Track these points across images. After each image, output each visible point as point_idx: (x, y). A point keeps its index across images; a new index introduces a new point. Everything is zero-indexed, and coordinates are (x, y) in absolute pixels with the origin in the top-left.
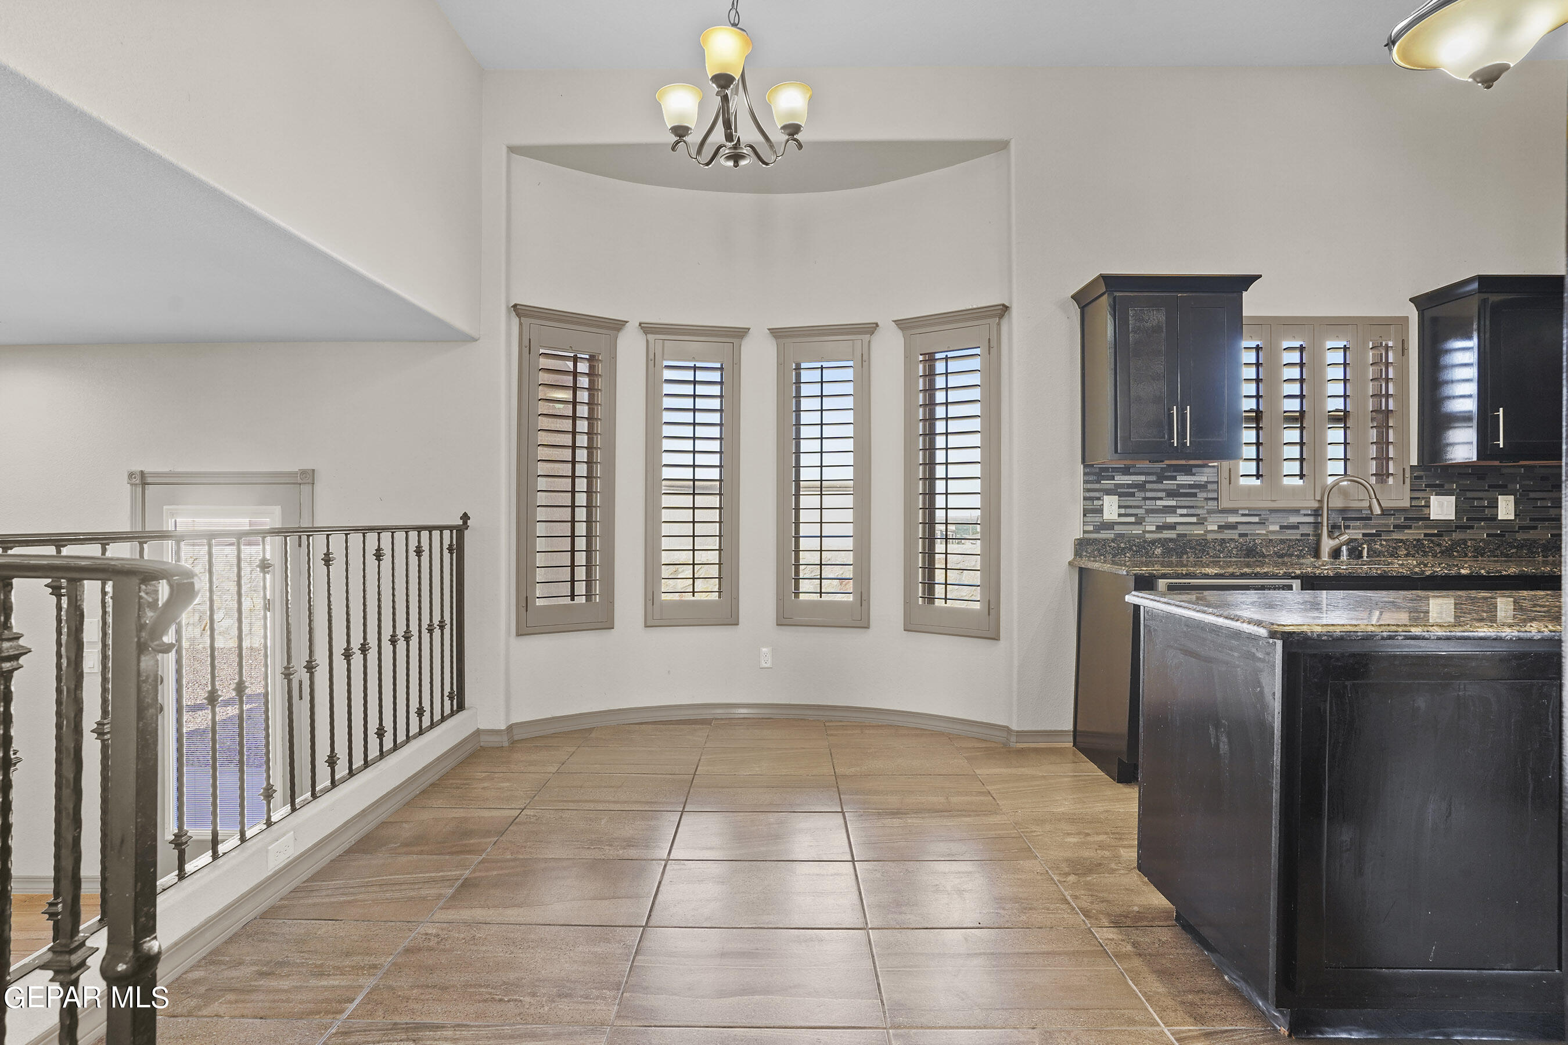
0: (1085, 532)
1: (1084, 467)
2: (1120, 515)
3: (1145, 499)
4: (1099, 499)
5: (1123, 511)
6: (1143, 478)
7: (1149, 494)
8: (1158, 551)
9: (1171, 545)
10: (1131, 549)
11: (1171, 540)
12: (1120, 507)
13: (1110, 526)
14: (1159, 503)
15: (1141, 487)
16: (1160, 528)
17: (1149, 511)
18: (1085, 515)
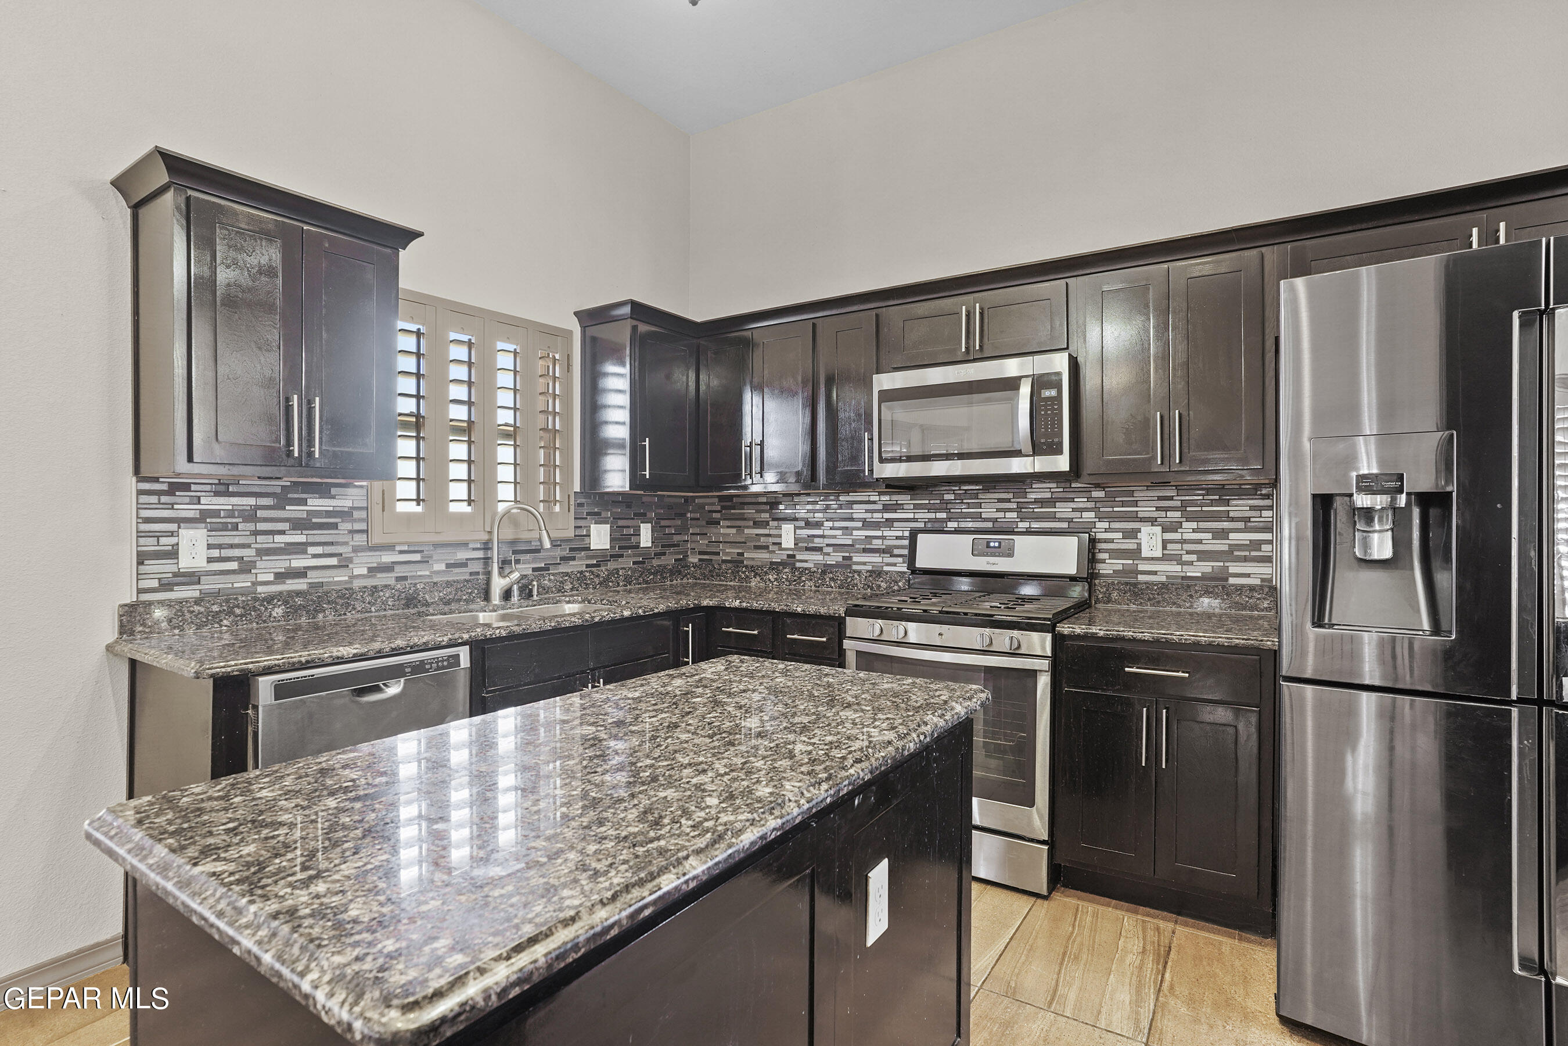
0: (140, 591)
1: (137, 482)
2: (210, 560)
3: (256, 533)
4: (172, 534)
5: (215, 553)
6: (252, 501)
7: (261, 526)
8: (278, 612)
9: (299, 601)
10: (230, 612)
11: (298, 593)
12: (210, 547)
13: (192, 578)
14: (278, 538)
15: (250, 516)
16: (280, 577)
17: (262, 552)
18: (140, 563)
